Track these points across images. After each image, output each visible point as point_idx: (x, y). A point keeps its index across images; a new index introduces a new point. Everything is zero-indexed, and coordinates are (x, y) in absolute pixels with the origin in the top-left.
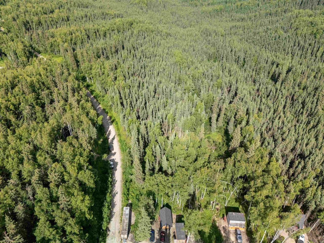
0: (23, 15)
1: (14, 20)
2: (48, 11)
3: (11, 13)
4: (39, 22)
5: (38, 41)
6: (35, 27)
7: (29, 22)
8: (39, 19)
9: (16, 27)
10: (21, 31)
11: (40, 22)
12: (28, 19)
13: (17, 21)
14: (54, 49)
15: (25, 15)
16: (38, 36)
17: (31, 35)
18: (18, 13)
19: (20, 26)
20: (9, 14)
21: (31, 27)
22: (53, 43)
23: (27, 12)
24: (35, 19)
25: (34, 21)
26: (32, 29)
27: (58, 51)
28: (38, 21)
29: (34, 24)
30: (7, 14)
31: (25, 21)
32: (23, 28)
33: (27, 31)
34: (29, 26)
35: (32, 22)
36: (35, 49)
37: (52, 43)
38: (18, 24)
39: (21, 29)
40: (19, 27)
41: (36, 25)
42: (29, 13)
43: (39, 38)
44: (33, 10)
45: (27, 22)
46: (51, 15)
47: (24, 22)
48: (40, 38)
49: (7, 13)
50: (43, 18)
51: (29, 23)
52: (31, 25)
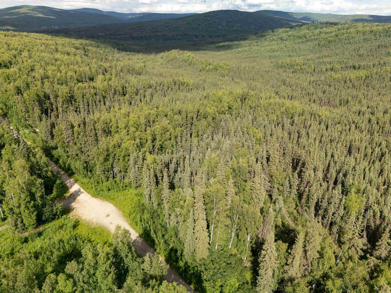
0: (39, 83)
1: (19, 91)
2: (84, 77)
3: (15, 80)
4: (70, 97)
5: (69, 142)
6: (63, 105)
7: (49, 97)
8: (71, 90)
9: (20, 107)
10: (31, 116)
11: (72, 97)
12: (48, 91)
13: (25, 95)
14: (112, 165)
15: (43, 83)
16: (70, 132)
17: (53, 126)
18: (30, 79)
19: (29, 104)
20: (13, 81)
21: (54, 106)
22: (111, 150)
23: (48, 78)
24: (63, 90)
25: (59, 94)
26: (55, 109)
27: (120, 171)
28: (69, 95)
29: (60, 100)
30: (8, 81)
31: (41, 94)
32: (35, 108)
33: (44, 115)
34: (48, 105)
35: (57, 96)
36: (58, 160)
37: (108, 150)
38: (24, 102)
39: (31, 112)
40: (27, 108)
41: (63, 102)
42: (52, 80)
43: (73, 134)
44: (59, 74)
45: (45, 96)
46: (92, 84)
47: (38, 96)
48: (76, 135)
49: (9, 79)
50: (78, 89)
51: (49, 99)
52: (53, 101)
